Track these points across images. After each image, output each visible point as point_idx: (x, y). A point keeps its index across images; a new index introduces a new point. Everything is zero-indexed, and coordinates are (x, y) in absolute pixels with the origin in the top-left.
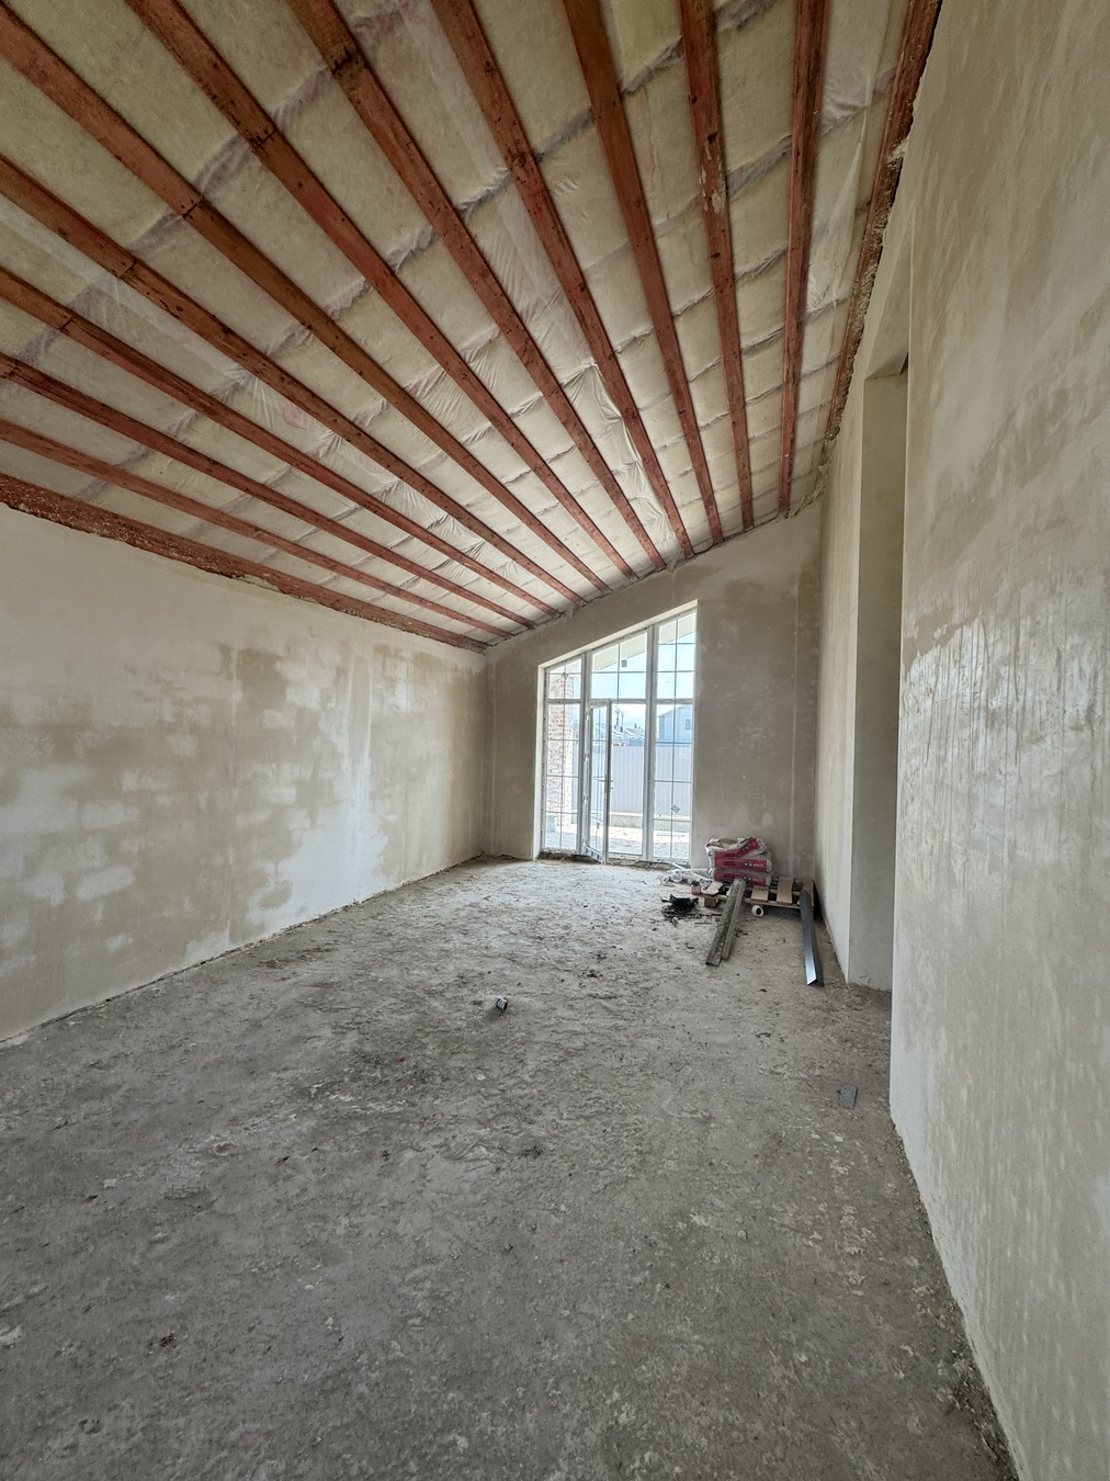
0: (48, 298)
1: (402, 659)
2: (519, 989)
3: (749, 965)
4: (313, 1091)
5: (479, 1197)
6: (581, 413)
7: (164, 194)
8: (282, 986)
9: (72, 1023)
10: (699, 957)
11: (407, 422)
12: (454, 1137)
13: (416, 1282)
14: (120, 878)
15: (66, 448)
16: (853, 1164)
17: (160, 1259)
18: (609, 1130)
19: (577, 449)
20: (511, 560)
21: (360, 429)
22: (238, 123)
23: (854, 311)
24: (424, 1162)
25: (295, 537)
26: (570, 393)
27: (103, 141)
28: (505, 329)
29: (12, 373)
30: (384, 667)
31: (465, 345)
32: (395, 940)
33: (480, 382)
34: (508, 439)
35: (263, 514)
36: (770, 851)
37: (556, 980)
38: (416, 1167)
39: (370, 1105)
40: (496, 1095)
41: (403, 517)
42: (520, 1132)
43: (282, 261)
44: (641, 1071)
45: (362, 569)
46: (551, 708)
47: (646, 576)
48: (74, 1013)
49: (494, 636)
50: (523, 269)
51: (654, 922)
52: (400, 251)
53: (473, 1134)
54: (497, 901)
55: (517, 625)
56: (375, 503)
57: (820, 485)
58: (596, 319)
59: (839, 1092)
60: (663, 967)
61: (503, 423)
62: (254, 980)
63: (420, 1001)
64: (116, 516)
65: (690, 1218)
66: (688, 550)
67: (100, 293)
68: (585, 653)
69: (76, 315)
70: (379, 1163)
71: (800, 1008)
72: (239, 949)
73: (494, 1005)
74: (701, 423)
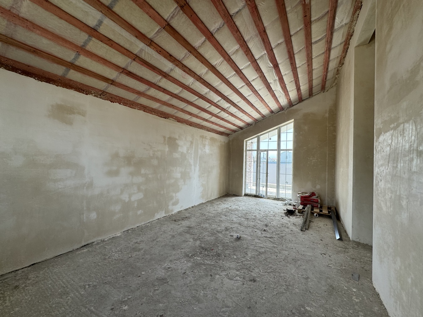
0: (132, 53)
1: (207, 139)
2: (243, 233)
3: (315, 232)
4: (190, 256)
5: (239, 291)
6: (261, 67)
7: (159, 24)
8: (179, 227)
9: (130, 232)
10: (298, 228)
11: (213, 74)
12: (229, 273)
13: (223, 312)
14: (140, 196)
15: (132, 89)
16: (361, 299)
17: (157, 294)
18: (276, 277)
19: (259, 77)
20: (238, 110)
21: (201, 77)
22: (178, 3)
23: (351, 26)
24: (222, 279)
25: (182, 107)
26: (258, 62)
27: (147, 13)
28: (241, 46)
29: (122, 72)
30: (202, 141)
31: (230, 51)
32: (206, 216)
33: (233, 61)
34: (240, 76)
35: (175, 102)
36: (319, 196)
37: (254, 231)
38: (220, 280)
39: (205, 261)
40: (240, 263)
41: (210, 100)
42: (249, 274)
43: (185, 36)
44: (283, 261)
45: (198, 115)
46: (248, 152)
47: (277, 113)
48: (130, 229)
49: (232, 132)
50: (248, 29)
51: (282, 216)
52: (215, 29)
53: (235, 273)
54: (234, 207)
55: (238, 128)
56: (203, 97)
57: (336, 81)
58: (268, 40)
59: (353, 275)
60: (287, 230)
61: (239, 72)
62: (171, 224)
63: (216, 234)
64: (141, 105)
65: (306, 308)
66: (291, 104)
67: (143, 50)
68: (258, 136)
69: (137, 56)
70: (210, 277)
71: (335, 247)
72: (167, 216)
73: (236, 237)
74: (297, 66)
